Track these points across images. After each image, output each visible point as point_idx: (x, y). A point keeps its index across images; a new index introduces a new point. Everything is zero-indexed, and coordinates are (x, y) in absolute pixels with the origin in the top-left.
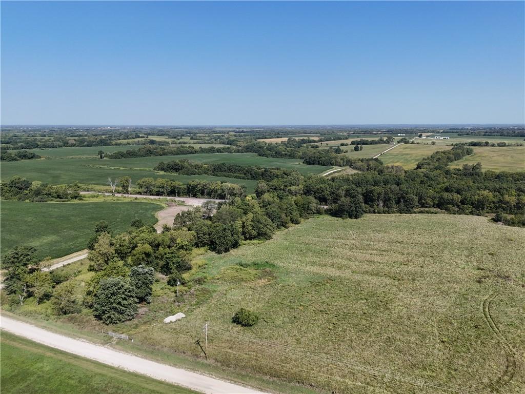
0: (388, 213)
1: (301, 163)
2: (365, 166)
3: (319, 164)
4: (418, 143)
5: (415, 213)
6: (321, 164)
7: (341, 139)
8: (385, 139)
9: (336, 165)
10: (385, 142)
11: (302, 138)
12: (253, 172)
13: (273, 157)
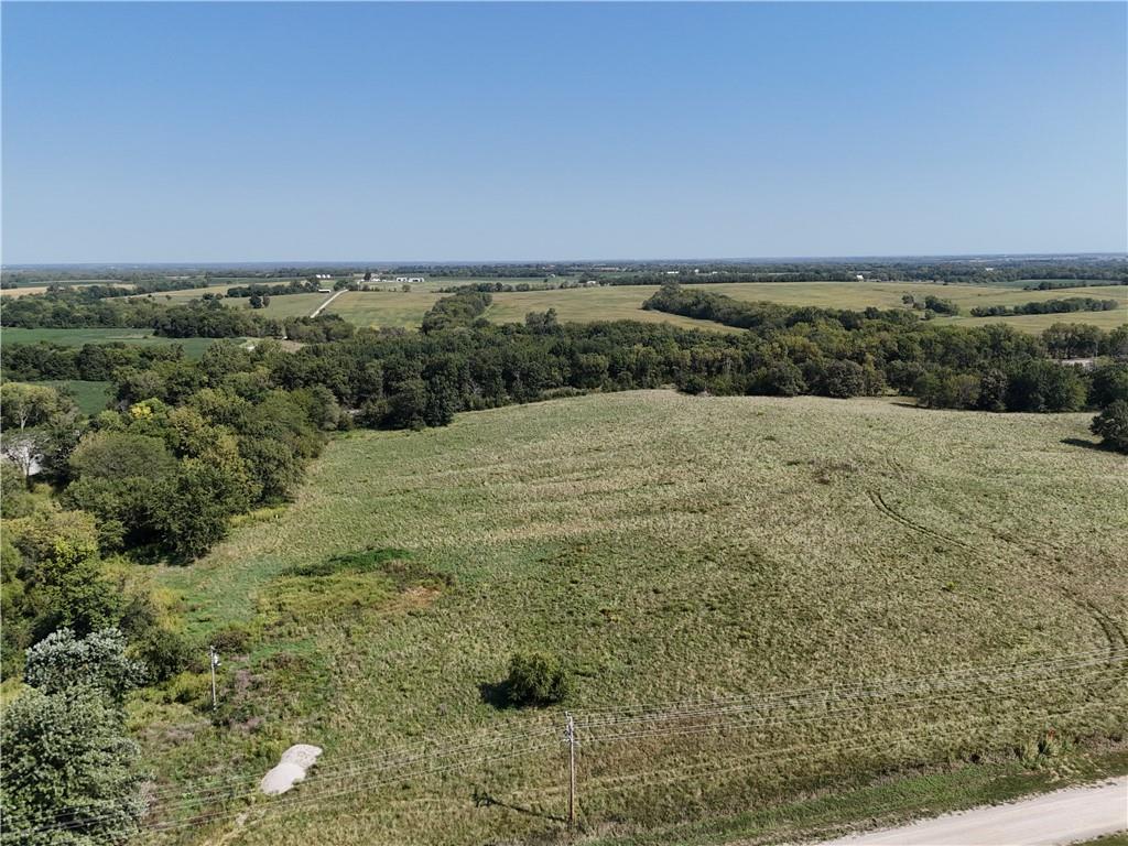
0: (497, 406)
1: (150, 336)
2: (320, 331)
3: (202, 334)
4: (377, 290)
5: (546, 398)
6: (210, 335)
7: (193, 287)
8: (303, 283)
9: (247, 335)
10: (305, 290)
11: (90, 286)
12: (42, 360)
13: (48, 327)
